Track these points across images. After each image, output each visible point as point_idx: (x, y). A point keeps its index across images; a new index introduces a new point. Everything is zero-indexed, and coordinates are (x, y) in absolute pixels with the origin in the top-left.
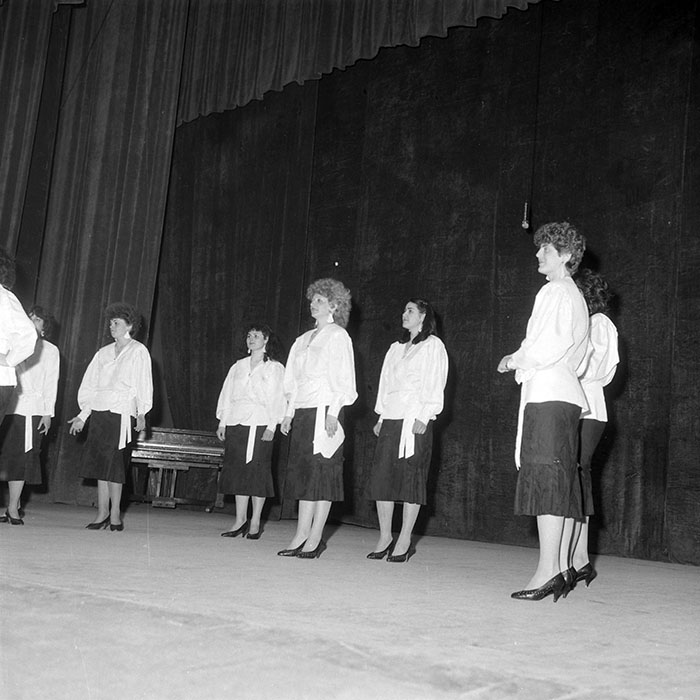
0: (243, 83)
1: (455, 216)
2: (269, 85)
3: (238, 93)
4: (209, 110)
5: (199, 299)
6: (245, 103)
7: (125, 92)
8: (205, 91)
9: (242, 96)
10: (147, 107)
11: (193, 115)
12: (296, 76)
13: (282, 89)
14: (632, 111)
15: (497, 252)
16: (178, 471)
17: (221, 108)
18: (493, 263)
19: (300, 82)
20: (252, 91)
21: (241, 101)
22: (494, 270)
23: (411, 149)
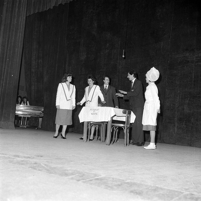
0: (47, 3)
1: (108, 45)
2: (54, 4)
3: (45, 6)
4: (37, 11)
5: (34, 67)
6: (47, 9)
7: (11, 5)
8: (35, 5)
9: (46, 7)
10: (17, 10)
11: (32, 13)
12: (62, 2)
13: (58, 5)
14: (158, 15)
15: (119, 56)
16: (27, 117)
17: (41, 11)
18: (119, 59)
19: (63, 3)
20: (49, 6)
21: (46, 9)
22: (118, 61)
23: (96, 25)
